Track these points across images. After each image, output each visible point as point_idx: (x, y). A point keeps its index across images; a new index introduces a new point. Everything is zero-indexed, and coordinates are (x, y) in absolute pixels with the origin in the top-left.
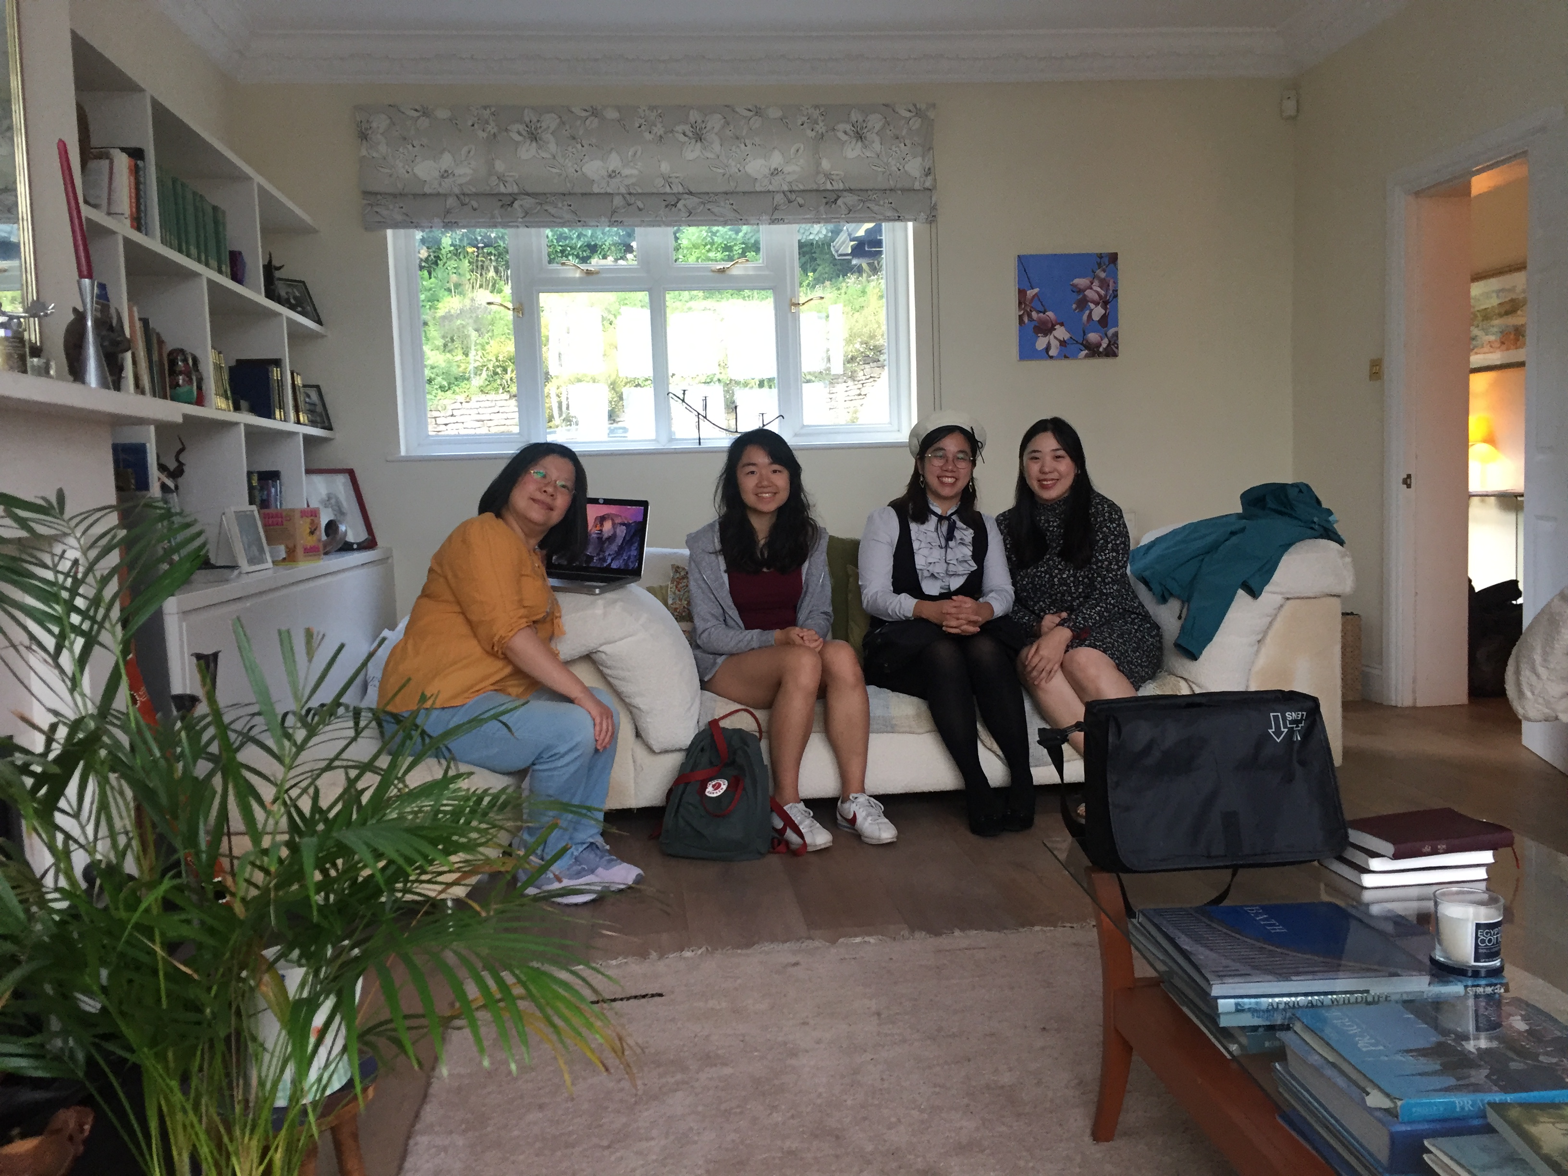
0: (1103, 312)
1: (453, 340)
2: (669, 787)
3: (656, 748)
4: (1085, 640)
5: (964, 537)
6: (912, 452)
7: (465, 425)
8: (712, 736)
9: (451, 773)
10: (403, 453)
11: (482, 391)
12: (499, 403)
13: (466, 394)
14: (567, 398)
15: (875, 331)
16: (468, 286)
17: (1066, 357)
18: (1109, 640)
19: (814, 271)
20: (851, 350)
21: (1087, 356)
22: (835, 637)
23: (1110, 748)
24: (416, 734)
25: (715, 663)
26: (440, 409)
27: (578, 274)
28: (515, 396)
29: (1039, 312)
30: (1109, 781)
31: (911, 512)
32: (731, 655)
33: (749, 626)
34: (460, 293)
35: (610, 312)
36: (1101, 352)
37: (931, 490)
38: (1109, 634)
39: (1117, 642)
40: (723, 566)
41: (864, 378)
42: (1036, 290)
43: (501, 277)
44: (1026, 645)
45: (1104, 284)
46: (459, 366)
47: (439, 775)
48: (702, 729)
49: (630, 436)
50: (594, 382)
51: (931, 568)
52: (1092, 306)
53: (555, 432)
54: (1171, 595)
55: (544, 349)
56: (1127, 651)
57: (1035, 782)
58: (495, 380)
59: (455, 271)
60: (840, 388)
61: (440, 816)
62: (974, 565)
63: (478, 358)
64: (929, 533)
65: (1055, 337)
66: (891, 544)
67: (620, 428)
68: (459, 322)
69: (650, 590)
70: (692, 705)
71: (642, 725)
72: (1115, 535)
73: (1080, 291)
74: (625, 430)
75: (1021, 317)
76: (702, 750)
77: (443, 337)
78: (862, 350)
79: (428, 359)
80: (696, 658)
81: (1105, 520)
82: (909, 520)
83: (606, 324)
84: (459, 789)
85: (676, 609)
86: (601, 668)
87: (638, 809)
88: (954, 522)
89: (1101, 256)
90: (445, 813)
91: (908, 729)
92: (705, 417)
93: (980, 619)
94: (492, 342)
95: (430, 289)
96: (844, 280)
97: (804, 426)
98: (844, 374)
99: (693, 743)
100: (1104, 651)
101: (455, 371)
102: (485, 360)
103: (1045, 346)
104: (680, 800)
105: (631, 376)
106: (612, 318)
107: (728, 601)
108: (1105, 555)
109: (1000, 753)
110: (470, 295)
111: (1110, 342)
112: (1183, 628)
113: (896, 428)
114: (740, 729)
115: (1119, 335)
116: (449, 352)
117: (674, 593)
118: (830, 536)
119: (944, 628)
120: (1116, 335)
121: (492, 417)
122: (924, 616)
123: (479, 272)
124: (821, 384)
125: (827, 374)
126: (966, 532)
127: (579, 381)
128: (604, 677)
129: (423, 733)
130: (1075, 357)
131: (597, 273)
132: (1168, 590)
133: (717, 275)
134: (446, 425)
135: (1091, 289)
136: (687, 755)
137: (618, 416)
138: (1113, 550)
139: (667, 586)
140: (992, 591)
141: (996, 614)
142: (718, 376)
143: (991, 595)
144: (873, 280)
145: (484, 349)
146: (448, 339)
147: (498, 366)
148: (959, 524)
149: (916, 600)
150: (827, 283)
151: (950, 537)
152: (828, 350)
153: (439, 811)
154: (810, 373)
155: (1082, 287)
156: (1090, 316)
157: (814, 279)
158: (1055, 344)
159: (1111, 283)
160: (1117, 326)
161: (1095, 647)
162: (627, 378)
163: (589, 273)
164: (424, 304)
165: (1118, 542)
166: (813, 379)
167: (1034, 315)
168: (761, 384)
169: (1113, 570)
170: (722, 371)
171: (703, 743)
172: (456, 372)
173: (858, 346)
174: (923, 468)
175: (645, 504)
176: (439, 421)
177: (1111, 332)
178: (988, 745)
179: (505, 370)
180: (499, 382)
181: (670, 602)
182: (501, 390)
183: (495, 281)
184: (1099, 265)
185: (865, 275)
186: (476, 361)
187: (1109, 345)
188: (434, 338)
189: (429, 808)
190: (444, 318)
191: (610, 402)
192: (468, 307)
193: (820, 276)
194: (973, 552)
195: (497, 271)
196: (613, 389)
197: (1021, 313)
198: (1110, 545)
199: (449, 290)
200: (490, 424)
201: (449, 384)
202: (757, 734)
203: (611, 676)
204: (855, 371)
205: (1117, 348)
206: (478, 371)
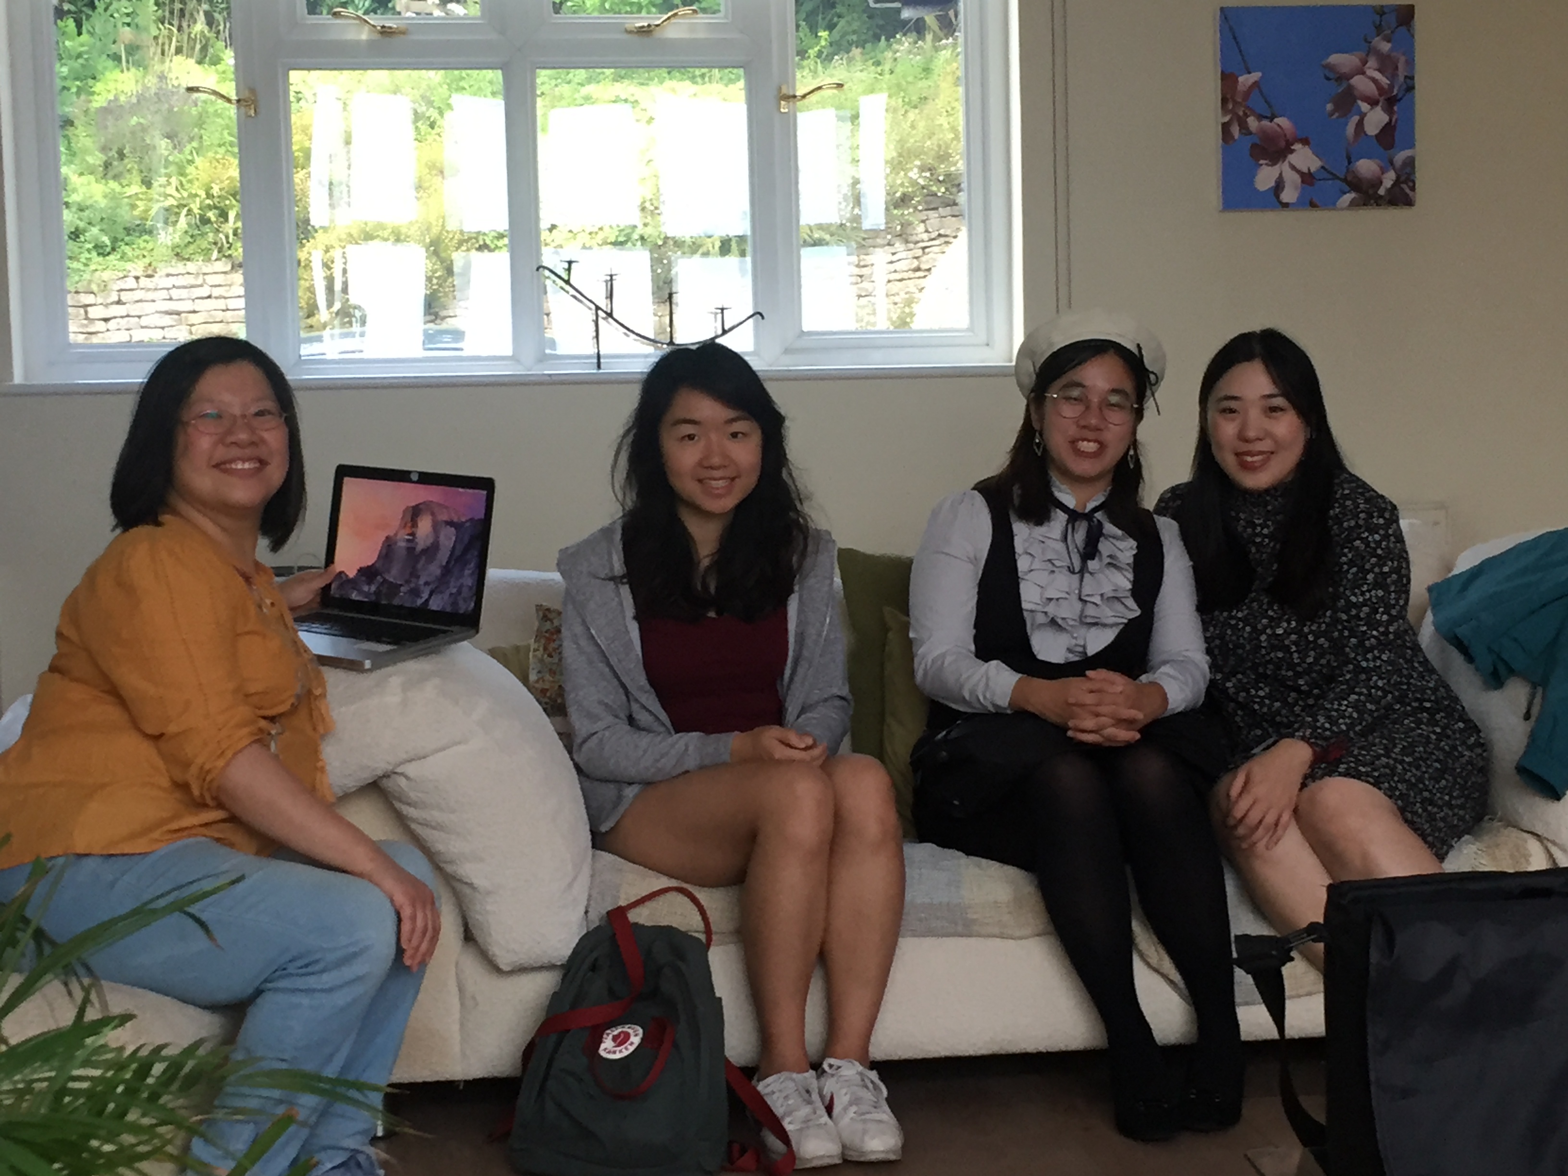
0: (1385, 118)
1: (121, 156)
2: (529, 1038)
3: (504, 961)
4: (1339, 762)
5: (1119, 554)
6: (1020, 385)
7: (144, 321)
8: (613, 938)
9: (92, 1015)
10: (18, 378)
11: (177, 255)
12: (212, 280)
13: (147, 261)
14: (345, 271)
15: (948, 147)
16: (153, 50)
17: (1313, 205)
18: (1384, 760)
19: (831, 27)
20: (902, 183)
21: (1353, 204)
22: (857, 748)
23: (1373, 973)
24: (25, 938)
25: (620, 797)
26: (94, 287)
27: (364, 35)
28: (240, 266)
29: (1260, 117)
30: (1370, 1040)
31: (1016, 501)
32: (648, 784)
33: (680, 726)
34: (138, 65)
35: (430, 103)
36: (1381, 197)
37: (1053, 460)
38: (1386, 748)
39: (1402, 762)
40: (630, 610)
41: (925, 236)
42: (1255, 76)
43: (218, 32)
44: (1228, 770)
45: (1387, 64)
46: (133, 207)
47: (66, 1017)
48: (592, 927)
49: (470, 347)
50: (398, 240)
51: (1051, 609)
52: (1364, 106)
53: (319, 339)
54: (1512, 672)
55: (298, 177)
56: (1420, 780)
57: (1244, 1037)
58: (203, 235)
59: (128, 20)
60: (879, 257)
61: (67, 1099)
62: (1135, 607)
63: (171, 190)
64: (1049, 542)
65: (1293, 168)
66: (974, 561)
67: (446, 332)
68: (134, 120)
69: (494, 653)
70: (575, 878)
71: (476, 917)
72: (1379, 557)
73: (1342, 78)
74: (458, 335)
75: (1226, 127)
76: (594, 968)
77: (104, 149)
78: (921, 182)
79: (75, 190)
80: (582, 789)
81: (1358, 526)
82: (1013, 518)
83: (424, 127)
84: (104, 1048)
85: (544, 691)
86: (397, 805)
87: (467, 1082)
88: (1100, 524)
89: (1381, 11)
90: (76, 1093)
91: (996, 930)
92: (610, 315)
93: (1140, 716)
94: (199, 161)
95: (79, 56)
96: (889, 46)
97: (803, 333)
98: (888, 230)
99: (576, 952)
100: (1377, 784)
101: (126, 215)
102: (185, 194)
103: (1272, 184)
104: (549, 1065)
105: (471, 227)
106: (433, 114)
107: (637, 679)
108: (1363, 594)
109: (1176, 977)
110: (158, 68)
111: (1398, 178)
112: (1533, 737)
113: (982, 337)
114: (669, 929)
115: (1417, 164)
116: (115, 177)
117: (541, 661)
118: (841, 551)
119: (1070, 733)
120: (1410, 163)
121: (199, 305)
122: (1030, 709)
123: (176, 22)
124: (842, 250)
125: (854, 229)
126: (1121, 545)
127: (368, 237)
128: (401, 821)
129: (39, 935)
130: (1330, 204)
131: (403, 33)
132: (1506, 663)
133: (635, 38)
134: (106, 320)
135: (1363, 73)
136: (565, 976)
137: (445, 308)
138: (1376, 585)
139: (528, 648)
140: (1165, 663)
141: (1169, 707)
142: (640, 230)
143: (1164, 669)
144: (945, 47)
145: (182, 174)
146: (114, 153)
147: (210, 207)
148: (1109, 528)
149: (1020, 675)
150: (856, 52)
151: (1090, 551)
152: (856, 182)
153: (64, 1091)
154: (820, 227)
155: (1345, 70)
156: (1360, 124)
157: (831, 44)
158: (1292, 179)
159: (1401, 66)
160: (1412, 146)
161: (1358, 776)
162: (462, 232)
163: (385, 32)
164: (67, 84)
165: (1386, 569)
166: (827, 237)
167: (1253, 123)
168: (725, 247)
169: (1380, 623)
170: (649, 220)
171: (595, 955)
172: (127, 217)
173: (914, 174)
174: (1042, 419)
175: (487, 485)
176: (93, 312)
177: (1400, 157)
178: (1154, 961)
179: (223, 215)
180: (211, 237)
181: (533, 677)
182: (215, 254)
183: (208, 40)
184: (1379, 29)
185: (929, 37)
186: (166, 196)
187: (1397, 183)
188: (86, 151)
189: (45, 1084)
190: (105, 111)
191: (429, 279)
192: (153, 90)
193: (842, 37)
194: (1135, 583)
195: (210, 21)
196: (436, 253)
197: (1227, 119)
198: (1370, 577)
199: (117, 58)
200: (193, 319)
201: (114, 240)
202: (702, 937)
203: (414, 820)
204: (910, 224)
205: (1413, 189)
206: (170, 215)
